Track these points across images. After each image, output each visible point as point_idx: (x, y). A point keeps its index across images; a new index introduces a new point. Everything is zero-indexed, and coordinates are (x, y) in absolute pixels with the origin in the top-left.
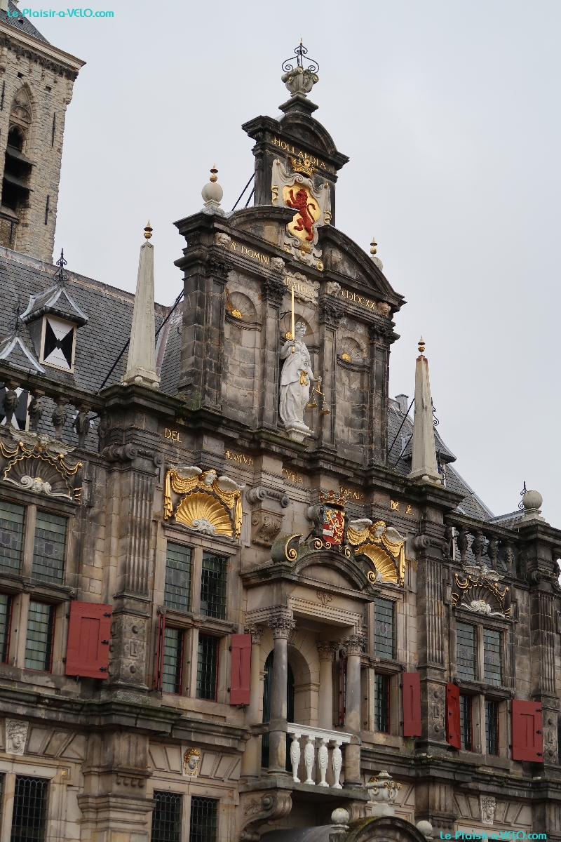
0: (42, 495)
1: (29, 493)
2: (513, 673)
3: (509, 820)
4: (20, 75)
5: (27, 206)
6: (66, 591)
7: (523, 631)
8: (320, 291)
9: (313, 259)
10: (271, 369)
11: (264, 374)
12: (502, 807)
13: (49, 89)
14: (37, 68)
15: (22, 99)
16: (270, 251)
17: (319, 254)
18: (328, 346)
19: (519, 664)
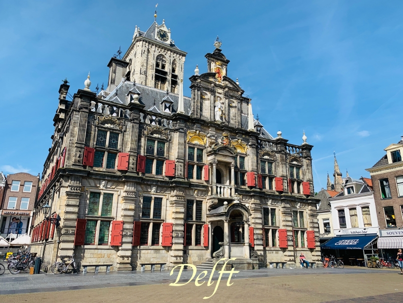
0: (158, 138)
1: (155, 138)
4: (174, 57)
6: (165, 158)
8: (224, 91)
11: (211, 110)
13: (180, 59)
14: (177, 55)
16: (211, 83)
18: (226, 102)
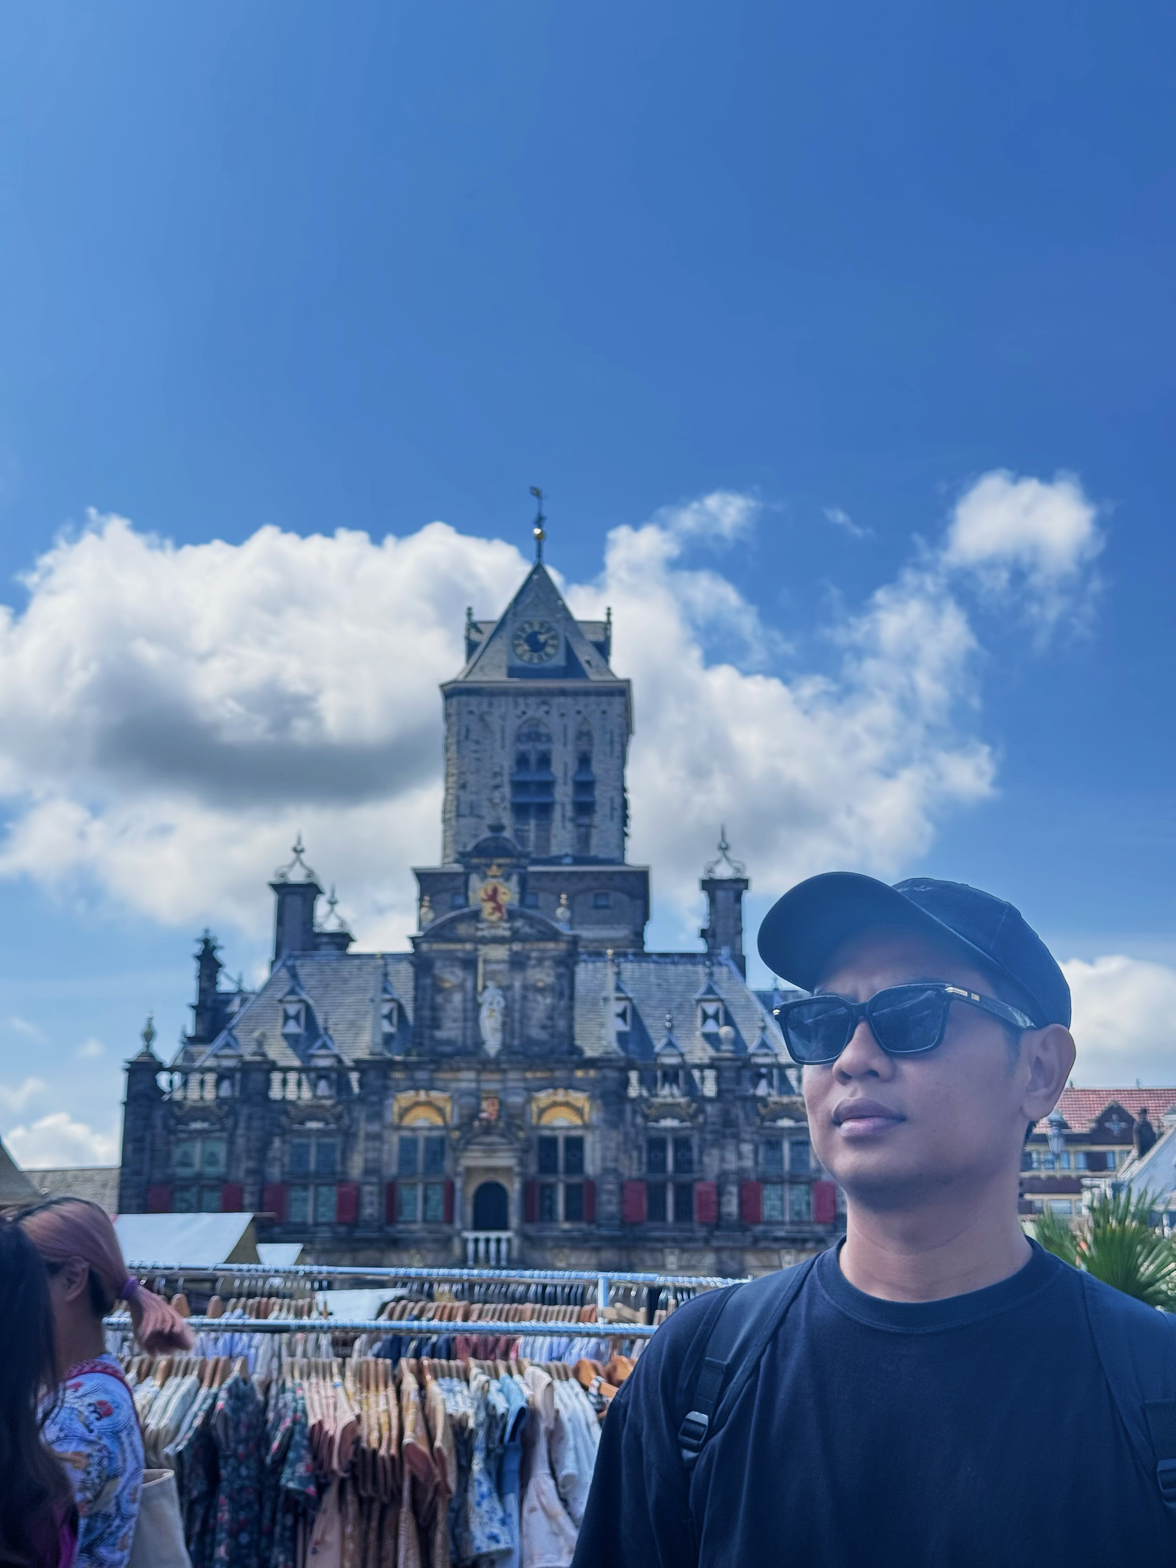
0: (318, 1131)
1: (309, 1131)
2: (701, 1162)
3: (693, 1262)
4: (579, 712)
5: (595, 812)
6: (335, 1179)
7: (712, 1132)
8: (510, 950)
9: (503, 931)
10: (470, 1015)
11: (465, 1020)
12: (686, 1256)
13: (604, 712)
14: (592, 699)
15: (585, 728)
16: (461, 941)
17: (506, 925)
18: (517, 984)
19: (709, 1155)
